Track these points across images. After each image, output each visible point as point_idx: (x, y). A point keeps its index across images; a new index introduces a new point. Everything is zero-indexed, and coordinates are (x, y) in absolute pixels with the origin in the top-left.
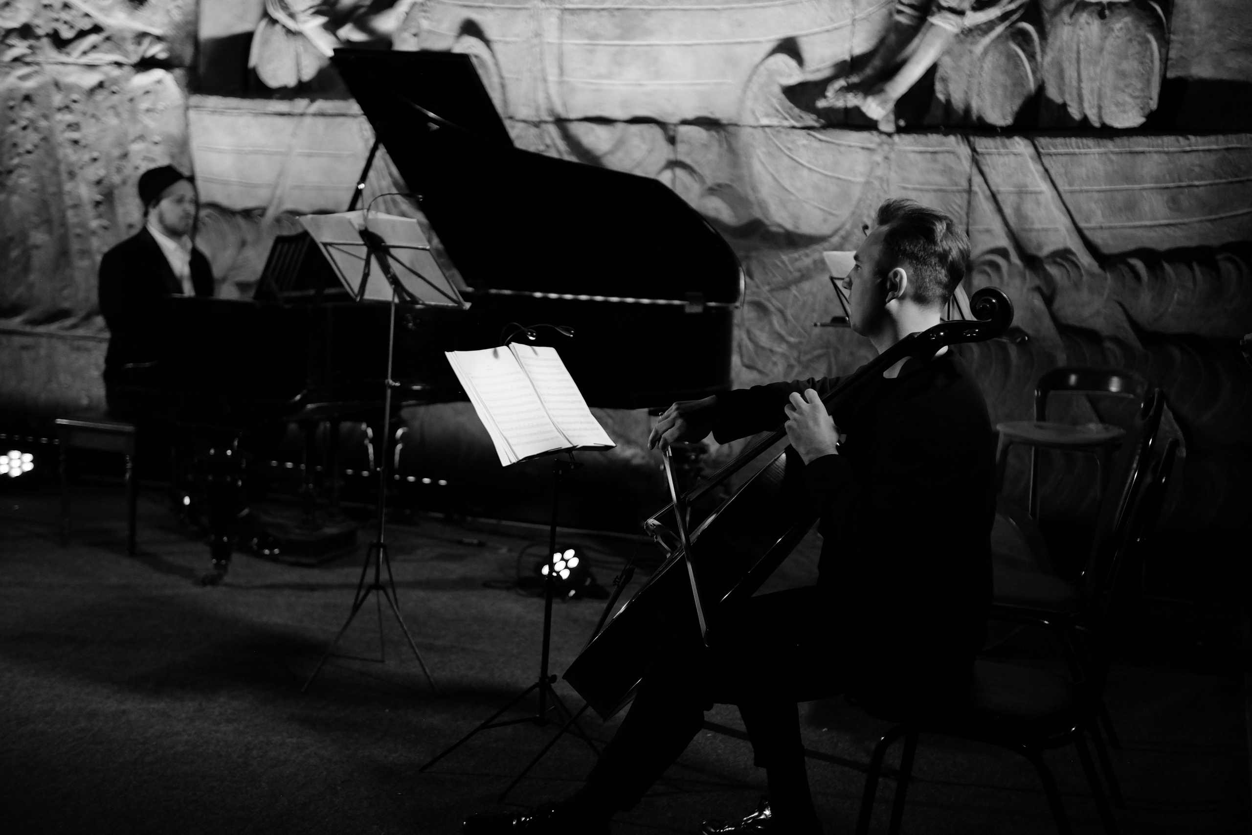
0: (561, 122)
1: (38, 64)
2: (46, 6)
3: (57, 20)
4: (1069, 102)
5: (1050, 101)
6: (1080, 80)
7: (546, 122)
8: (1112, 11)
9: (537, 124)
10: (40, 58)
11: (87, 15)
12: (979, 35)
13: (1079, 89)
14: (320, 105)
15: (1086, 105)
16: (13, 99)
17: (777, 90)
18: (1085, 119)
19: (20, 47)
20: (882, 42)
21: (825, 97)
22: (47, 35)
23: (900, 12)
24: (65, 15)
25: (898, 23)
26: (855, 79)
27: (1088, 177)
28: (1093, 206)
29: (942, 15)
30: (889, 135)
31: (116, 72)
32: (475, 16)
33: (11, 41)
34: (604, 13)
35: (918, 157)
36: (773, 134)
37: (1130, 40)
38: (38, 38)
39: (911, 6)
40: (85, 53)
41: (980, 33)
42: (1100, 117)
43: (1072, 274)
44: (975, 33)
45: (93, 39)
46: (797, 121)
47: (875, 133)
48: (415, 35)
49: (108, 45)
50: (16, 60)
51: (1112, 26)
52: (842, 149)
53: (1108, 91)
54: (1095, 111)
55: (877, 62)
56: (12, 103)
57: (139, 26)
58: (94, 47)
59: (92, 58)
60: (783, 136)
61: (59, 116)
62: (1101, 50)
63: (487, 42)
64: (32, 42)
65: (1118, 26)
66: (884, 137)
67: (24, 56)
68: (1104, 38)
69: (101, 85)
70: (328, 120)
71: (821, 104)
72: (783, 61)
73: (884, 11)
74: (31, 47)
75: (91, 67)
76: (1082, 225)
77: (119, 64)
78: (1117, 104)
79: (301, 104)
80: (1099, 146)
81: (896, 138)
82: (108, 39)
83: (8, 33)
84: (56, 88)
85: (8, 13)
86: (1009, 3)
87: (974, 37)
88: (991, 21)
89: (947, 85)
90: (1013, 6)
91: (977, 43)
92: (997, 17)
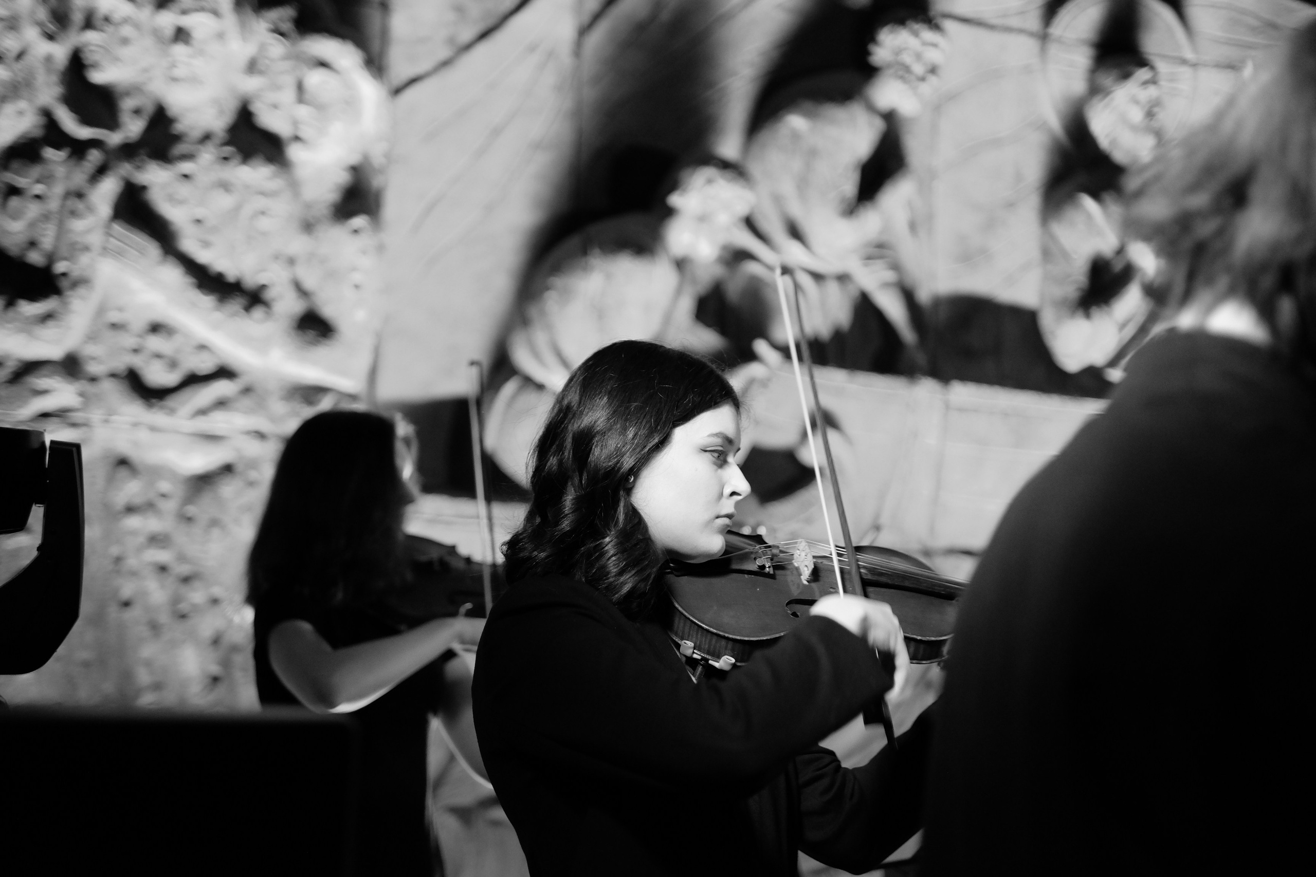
1: (87, 425)
2: (114, 326)
3: (136, 351)
10: (96, 417)
11: (202, 347)
19: (59, 394)
22: (113, 375)
24: (155, 343)
31: (254, 448)
33: (42, 382)
38: (96, 379)
40: (202, 413)
45: (222, 388)
49: (246, 402)
50: (45, 415)
57: (310, 374)
58: (221, 404)
59: (219, 422)
61: (133, 522)
64: (82, 385)
67: (67, 410)
69: (228, 469)
74: (82, 394)
75: (212, 438)
77: (261, 436)
83: (30, 368)
84: (123, 472)
85: (49, 331)
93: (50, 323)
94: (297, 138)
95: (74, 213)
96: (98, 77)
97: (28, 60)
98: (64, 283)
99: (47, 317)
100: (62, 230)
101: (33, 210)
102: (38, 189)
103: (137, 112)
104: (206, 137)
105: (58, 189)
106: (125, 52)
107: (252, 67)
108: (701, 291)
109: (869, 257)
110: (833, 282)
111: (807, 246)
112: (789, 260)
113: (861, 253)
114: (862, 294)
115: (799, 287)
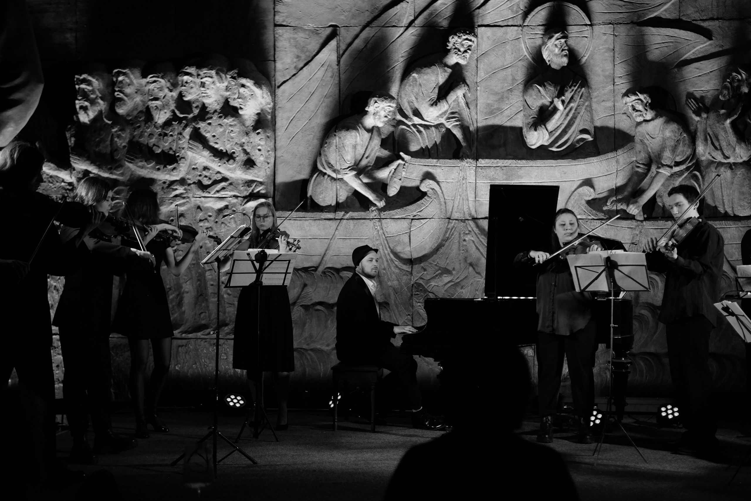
0: (474, 219)
1: (188, 197)
3: (200, 175)
4: (717, 206)
5: (709, 205)
6: (723, 196)
7: (467, 220)
8: (736, 167)
9: (464, 221)
10: (190, 195)
11: (219, 172)
13: (723, 200)
14: (350, 214)
15: (726, 207)
16: (173, 216)
17: (584, 202)
18: (726, 212)
19: (180, 190)
20: (629, 180)
21: (607, 205)
22: (194, 183)
23: (638, 167)
24: (205, 173)
25: (637, 172)
26: (620, 197)
27: (731, 238)
28: (734, 251)
29: (664, 168)
30: (642, 221)
31: (234, 201)
32: (430, 170)
33: (175, 187)
34: (498, 168)
35: (655, 231)
36: (583, 223)
37: (745, 179)
38: (189, 185)
39: (643, 164)
40: (218, 191)
41: (677, 176)
42: (733, 212)
43: (726, 281)
44: (675, 176)
45: (223, 184)
46: (595, 216)
47: (634, 221)
48: (400, 179)
49: (230, 187)
50: (176, 196)
51: (736, 172)
52: (618, 228)
53: (736, 200)
54: (731, 209)
55: (629, 189)
56: (172, 218)
57: (249, 177)
58: (223, 188)
59: (222, 194)
60: (588, 223)
61: (201, 224)
62: (733, 183)
63: (438, 183)
64: (186, 187)
65: (739, 173)
66: (639, 222)
67: (182, 194)
68: (733, 178)
69: (226, 207)
70: (355, 221)
71: (605, 208)
72: (586, 189)
73: (630, 166)
74: (185, 189)
75: (221, 198)
76: (729, 259)
77: (236, 197)
78: (741, 206)
79: (340, 214)
80: (735, 224)
81: (644, 223)
82: (231, 184)
83: (173, 183)
84: (199, 210)
85: (175, 173)
86: (689, 163)
87: (675, 178)
88: (681, 171)
89: (662, 199)
90: (690, 164)
91: (676, 180)
92: (684, 169)
93: (175, 171)
94: (241, 108)
95: (180, 139)
96: (185, 99)
97: (166, 97)
98: (178, 159)
99: (174, 168)
100: (177, 144)
101: (170, 139)
102: (171, 133)
103: (197, 107)
104: (215, 111)
105: (176, 133)
106: (192, 91)
107: (227, 89)
108: (383, 137)
109: (449, 118)
110: (433, 128)
111: (421, 118)
112: (416, 123)
113: (445, 117)
114: (448, 131)
115: (420, 132)
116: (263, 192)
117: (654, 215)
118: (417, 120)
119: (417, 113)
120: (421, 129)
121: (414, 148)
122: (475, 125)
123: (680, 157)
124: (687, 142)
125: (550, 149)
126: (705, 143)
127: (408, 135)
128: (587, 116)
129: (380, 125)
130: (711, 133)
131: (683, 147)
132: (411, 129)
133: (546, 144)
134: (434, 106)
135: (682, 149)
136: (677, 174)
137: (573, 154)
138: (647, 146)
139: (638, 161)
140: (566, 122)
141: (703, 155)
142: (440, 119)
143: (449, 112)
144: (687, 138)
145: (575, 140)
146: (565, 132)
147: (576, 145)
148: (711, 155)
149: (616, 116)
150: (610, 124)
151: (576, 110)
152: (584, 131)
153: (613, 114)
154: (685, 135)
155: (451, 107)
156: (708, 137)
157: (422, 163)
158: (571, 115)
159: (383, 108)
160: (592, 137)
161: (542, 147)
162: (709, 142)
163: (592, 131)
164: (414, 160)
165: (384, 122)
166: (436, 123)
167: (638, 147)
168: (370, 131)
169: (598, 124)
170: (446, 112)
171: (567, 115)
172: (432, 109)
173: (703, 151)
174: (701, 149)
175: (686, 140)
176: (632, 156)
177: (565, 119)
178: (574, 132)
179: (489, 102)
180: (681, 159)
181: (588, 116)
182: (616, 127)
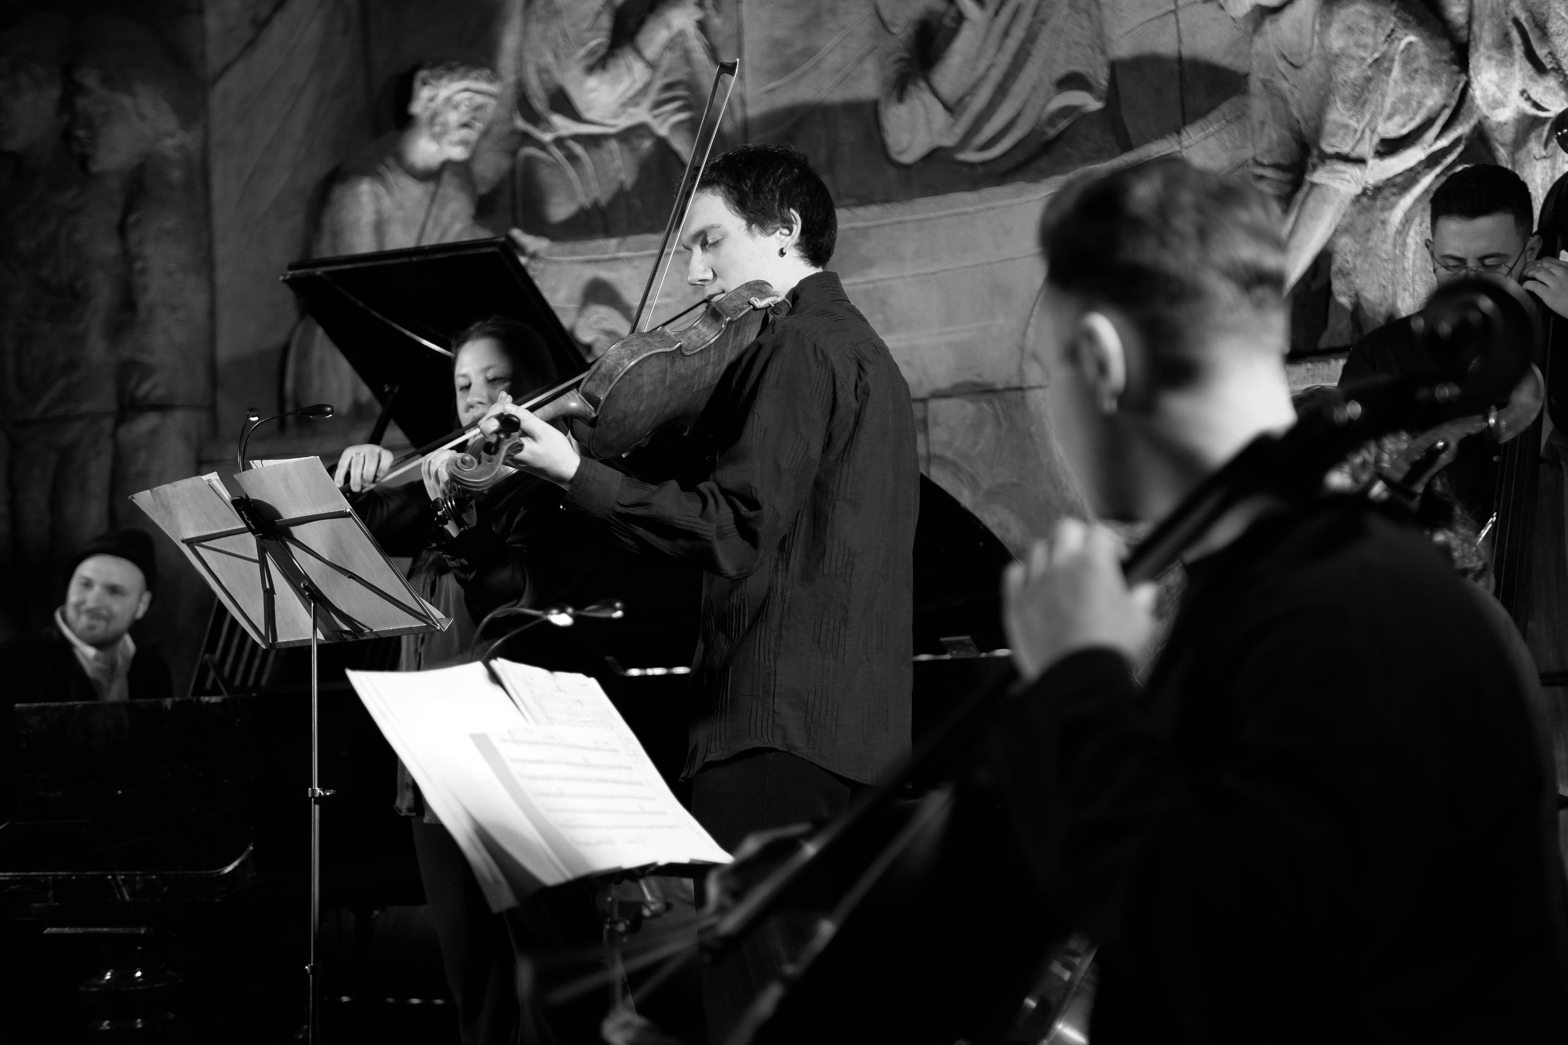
12: (1394, 194)
23: (1261, 178)
29: (1328, 168)
32: (604, 274)
39: (1276, 166)
41: (1395, 190)
44: (1387, 193)
63: (626, 312)
86: (1439, 137)
87: (1386, 199)
88: (1411, 170)
89: (1351, 282)
90: (1444, 143)
91: (1392, 207)
92: (1420, 163)
108: (483, 190)
109: (658, 104)
110: (613, 145)
111: (574, 115)
112: (564, 132)
113: (647, 103)
114: (662, 143)
115: (573, 158)
116: (160, 392)
117: (1324, 343)
118: (564, 126)
119: (562, 103)
120: (578, 149)
121: (560, 210)
122: (738, 115)
123: (1398, 120)
124: (1423, 62)
125: (962, 157)
126: (1500, 57)
127: (545, 175)
128: (1078, 29)
129: (458, 153)
130: (1523, 17)
131: (1405, 82)
132: (550, 154)
133: (948, 142)
134: (599, 72)
135: (1405, 90)
136: (1394, 185)
137: (1042, 163)
138: (1285, 101)
139: (1259, 159)
140: (1004, 60)
141: (1497, 104)
142: (631, 110)
143: (659, 83)
144: (1421, 48)
145: (1044, 117)
146: (1002, 91)
147: (1044, 133)
148: (1529, 98)
149: (1181, 15)
150: (1165, 44)
151: (1035, 13)
152: (1073, 81)
153: (1173, 7)
154: (1412, 38)
155: (662, 69)
156: (1515, 35)
157: (580, 254)
158: (1018, 33)
159: (448, 100)
160: (1099, 98)
161: (935, 156)
162: (1518, 50)
163: (1102, 78)
164: (558, 247)
165: (463, 143)
166: (624, 123)
167: (1258, 106)
168: (431, 176)
169: (1123, 49)
170: (647, 86)
171: (1006, 34)
172: (592, 82)
173: (1498, 86)
174: (1490, 81)
175: (1416, 57)
176: (1238, 143)
177: (1000, 48)
178: (1034, 89)
179: (779, 33)
180: (1404, 126)
181: (1082, 27)
182: (1187, 52)
